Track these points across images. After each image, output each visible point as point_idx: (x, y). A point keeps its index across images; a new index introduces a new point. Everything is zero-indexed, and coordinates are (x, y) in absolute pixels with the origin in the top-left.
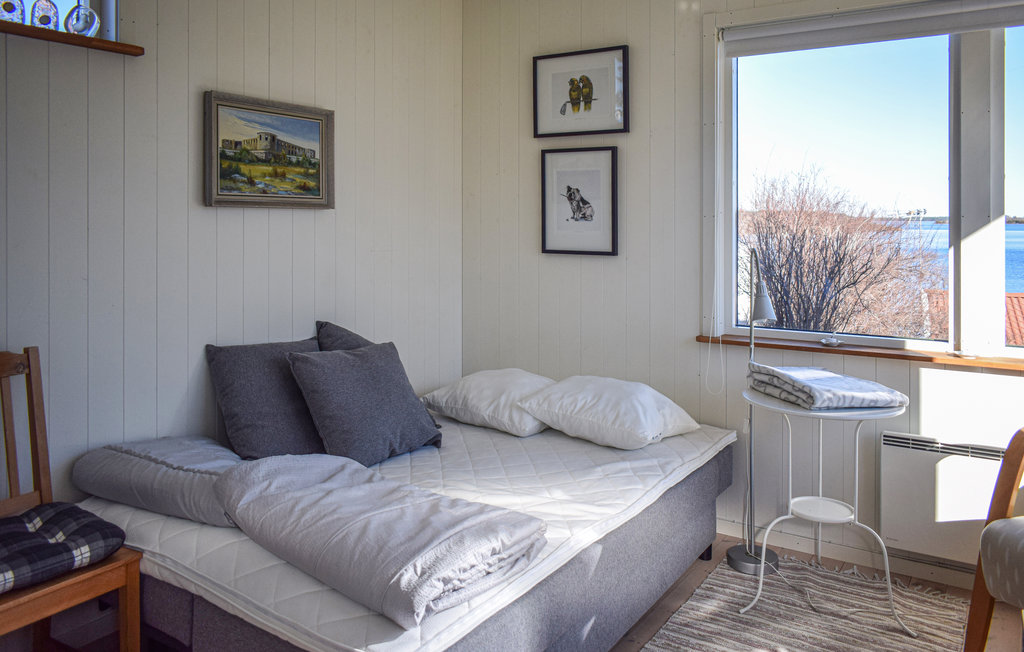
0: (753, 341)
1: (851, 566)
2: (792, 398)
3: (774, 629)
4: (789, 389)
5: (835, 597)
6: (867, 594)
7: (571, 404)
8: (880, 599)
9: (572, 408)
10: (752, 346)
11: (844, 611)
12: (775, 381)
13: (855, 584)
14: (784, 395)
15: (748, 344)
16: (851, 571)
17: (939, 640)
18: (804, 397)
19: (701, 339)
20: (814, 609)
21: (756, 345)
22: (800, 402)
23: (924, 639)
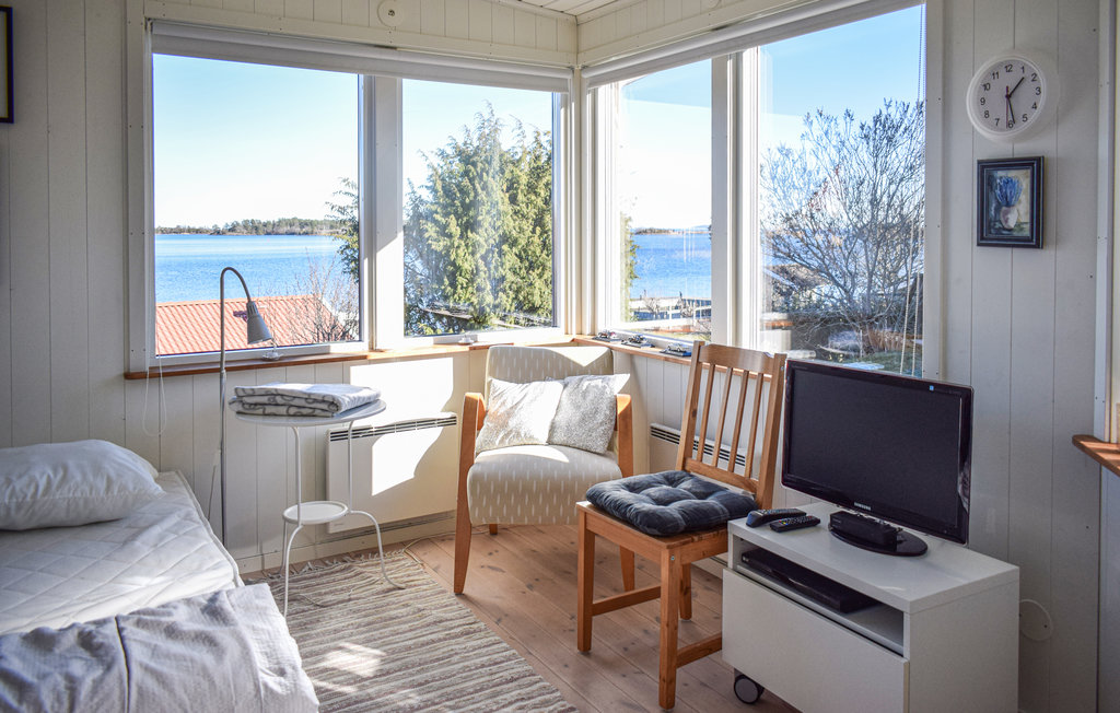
0: (224, 366)
1: (306, 563)
2: (305, 411)
3: (317, 635)
4: (303, 403)
5: (323, 591)
6: (339, 577)
7: (29, 486)
8: (352, 577)
9: (32, 490)
10: (224, 371)
11: (345, 596)
12: (279, 399)
13: (322, 575)
14: (293, 411)
15: (219, 370)
16: (307, 568)
17: (420, 582)
18: (325, 406)
19: (128, 376)
20: (322, 606)
21: (228, 369)
22: (317, 412)
23: (411, 587)
